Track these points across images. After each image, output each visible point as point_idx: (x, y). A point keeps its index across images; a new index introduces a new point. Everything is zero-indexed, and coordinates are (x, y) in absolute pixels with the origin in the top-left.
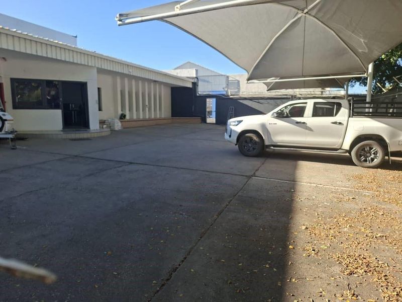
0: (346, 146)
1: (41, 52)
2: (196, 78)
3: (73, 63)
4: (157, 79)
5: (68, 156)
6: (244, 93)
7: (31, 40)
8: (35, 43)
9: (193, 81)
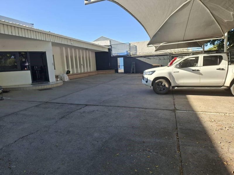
0: (228, 84)
1: (15, 33)
2: (110, 45)
3: (36, 40)
4: (88, 48)
5: (42, 103)
6: (140, 54)
7: (7, 25)
8: (10, 27)
9: (109, 48)
